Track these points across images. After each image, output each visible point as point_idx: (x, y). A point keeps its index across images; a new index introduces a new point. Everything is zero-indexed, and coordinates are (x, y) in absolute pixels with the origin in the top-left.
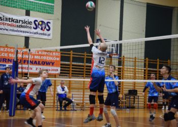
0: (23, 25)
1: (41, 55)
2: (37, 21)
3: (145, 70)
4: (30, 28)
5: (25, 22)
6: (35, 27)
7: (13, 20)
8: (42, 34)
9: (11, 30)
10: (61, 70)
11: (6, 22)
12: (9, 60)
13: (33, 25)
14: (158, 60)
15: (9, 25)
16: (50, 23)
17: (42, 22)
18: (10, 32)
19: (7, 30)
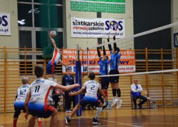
0: (95, 27)
4: (102, 29)
5: (97, 24)
6: (107, 28)
7: (85, 24)
9: (83, 33)
10: (136, 68)
11: (79, 26)
13: (105, 26)
15: (82, 28)
17: (114, 22)
18: (83, 35)
19: (80, 33)
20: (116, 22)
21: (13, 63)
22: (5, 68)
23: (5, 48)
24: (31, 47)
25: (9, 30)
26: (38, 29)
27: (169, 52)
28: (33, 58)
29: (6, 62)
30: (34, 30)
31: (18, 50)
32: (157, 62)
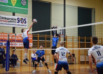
0: (12, 21)
2: (19, 18)
3: (78, 43)
4: (15, 22)
5: (13, 19)
6: (18, 22)
7: (6, 18)
8: (22, 25)
9: (5, 24)
10: (33, 45)
11: (2, 20)
12: (4, 40)
13: (17, 21)
14: (85, 37)
15: (4, 21)
16: (26, 19)
18: (4, 25)
19: (3, 24)
20: (23, 19)
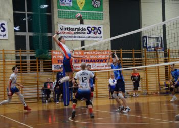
0: (79, 31)
1: (95, 55)
2: (89, 27)
4: (85, 33)
5: (80, 29)
7: (70, 29)
8: (95, 37)
9: (69, 37)
11: (65, 31)
13: (87, 31)
15: (68, 33)
16: (100, 27)
17: (94, 27)
19: (66, 37)
20: (96, 28)
21: (10, 63)
22: (4, 67)
23: (3, 50)
24: (26, 49)
25: (7, 35)
26: (31, 34)
27: (139, 51)
28: (27, 58)
29: (4, 62)
30: (27, 35)
31: (14, 52)
32: (130, 60)
